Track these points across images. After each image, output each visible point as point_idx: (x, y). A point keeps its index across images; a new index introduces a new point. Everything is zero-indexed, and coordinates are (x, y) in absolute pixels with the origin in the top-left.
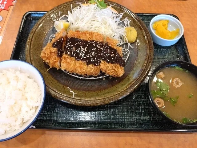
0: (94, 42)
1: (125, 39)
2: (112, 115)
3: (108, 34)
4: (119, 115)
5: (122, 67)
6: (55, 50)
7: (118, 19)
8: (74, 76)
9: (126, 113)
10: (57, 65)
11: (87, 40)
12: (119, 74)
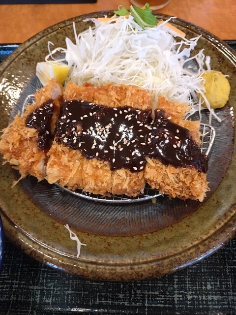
0: (129, 109)
1: (203, 99)
2: (176, 292)
3: (162, 88)
4: (192, 290)
5: (202, 174)
6: (31, 132)
7: (186, 52)
8: (81, 195)
9: (211, 285)
10: (38, 171)
11: (112, 105)
12: (194, 194)
